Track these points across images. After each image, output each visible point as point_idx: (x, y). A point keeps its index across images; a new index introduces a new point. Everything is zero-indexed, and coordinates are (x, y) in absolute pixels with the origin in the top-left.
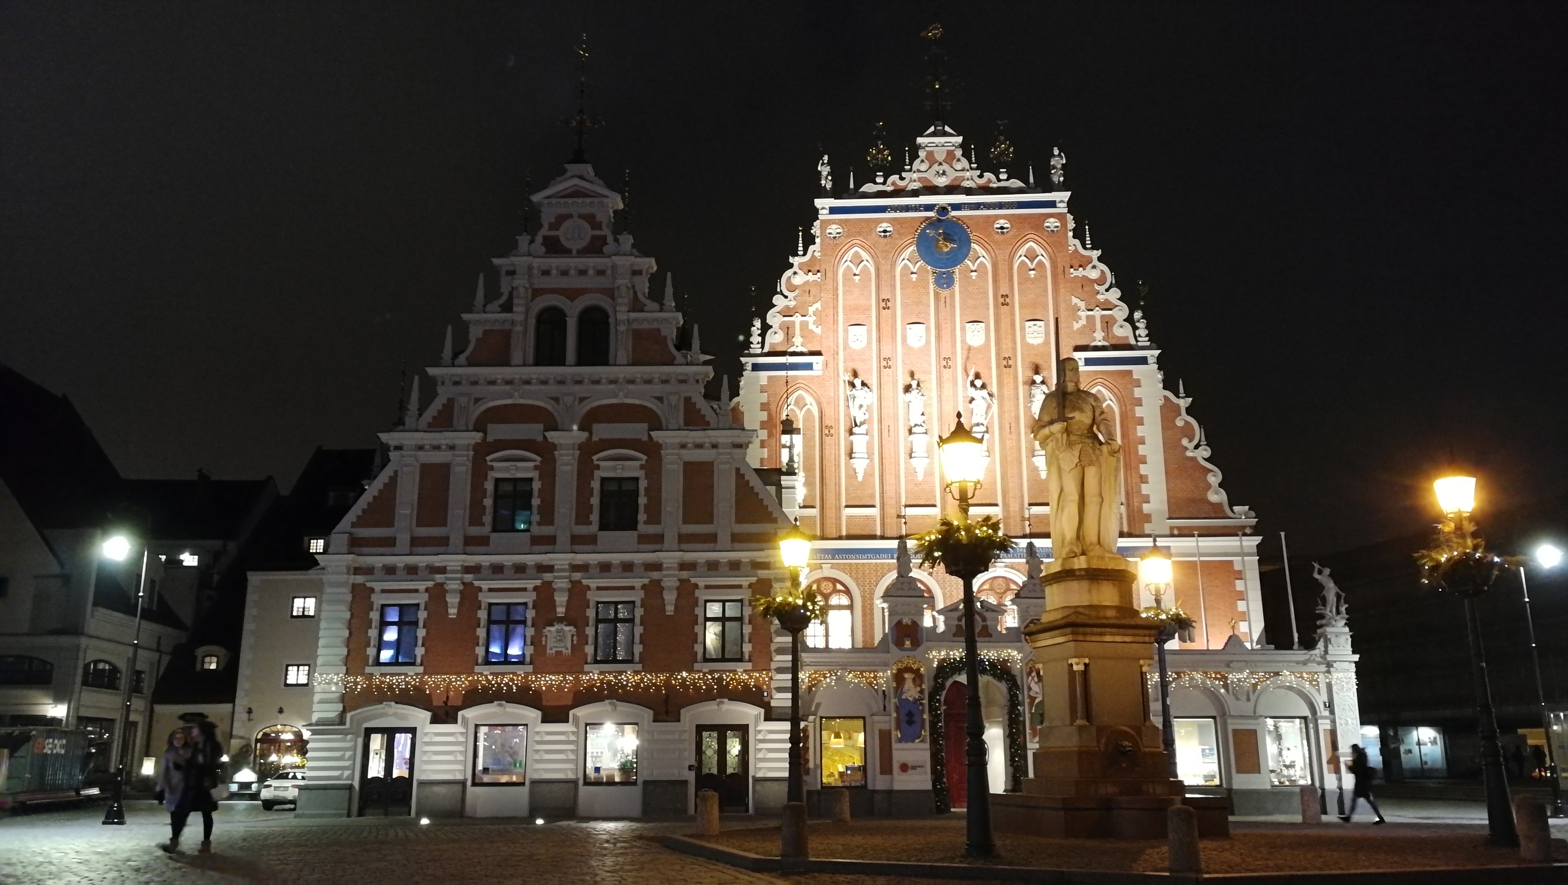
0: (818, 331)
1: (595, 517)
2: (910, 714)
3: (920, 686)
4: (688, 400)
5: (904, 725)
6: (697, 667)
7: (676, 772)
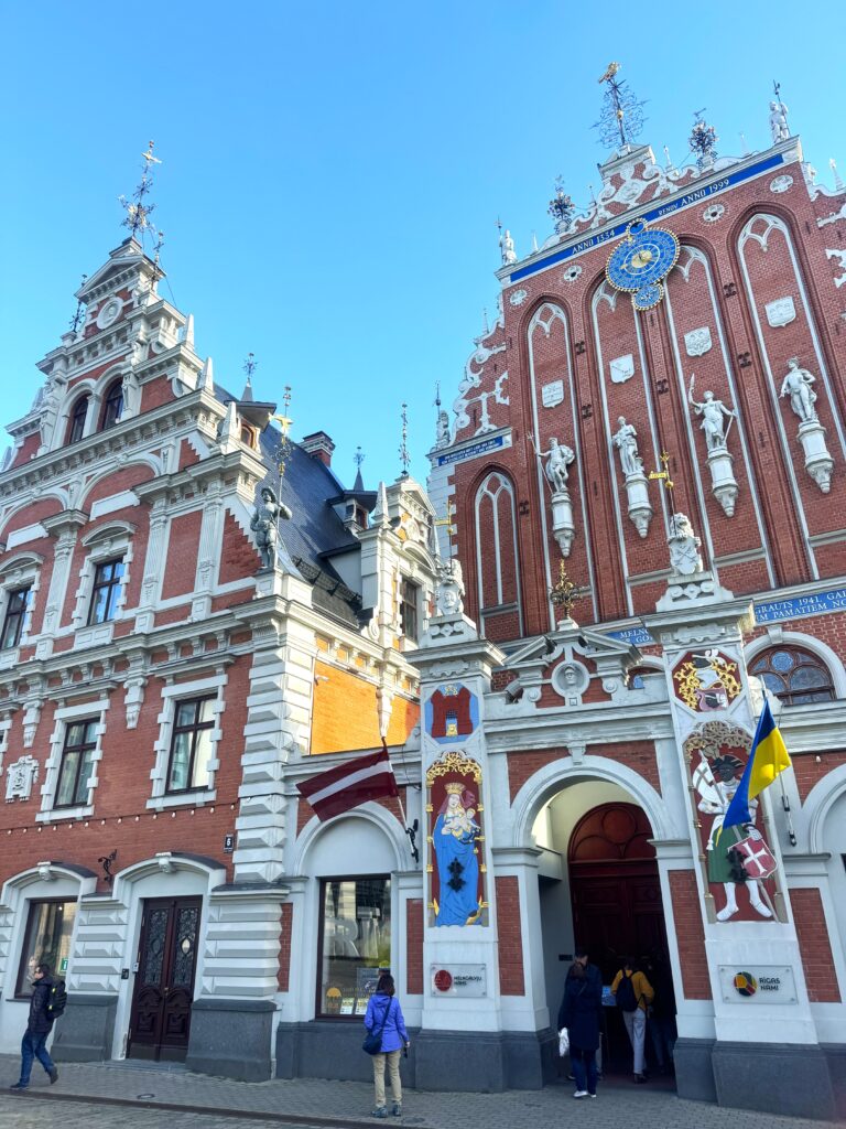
0: (507, 402)
1: (77, 611)
2: (456, 868)
3: (475, 806)
4: (185, 442)
5: (444, 890)
6: (150, 804)
7: (103, 980)
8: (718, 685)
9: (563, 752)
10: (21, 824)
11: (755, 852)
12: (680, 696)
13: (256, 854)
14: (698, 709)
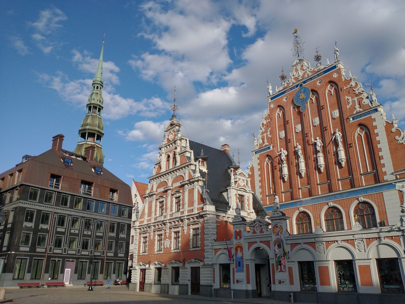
0: (270, 137)
1: (173, 208)
2: (239, 263)
3: (242, 252)
4: (189, 172)
5: (238, 266)
6: (190, 250)
7: (186, 281)
8: (279, 231)
9: (256, 242)
10: (168, 252)
11: (283, 261)
12: (273, 233)
13: (208, 260)
14: (276, 236)
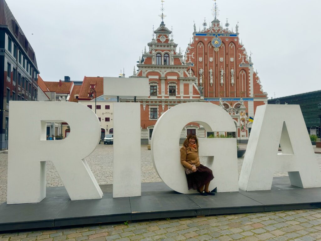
0: (194, 58)
1: (168, 93)
4: (184, 72)
7: (184, 137)
11: (244, 127)
12: (241, 115)
